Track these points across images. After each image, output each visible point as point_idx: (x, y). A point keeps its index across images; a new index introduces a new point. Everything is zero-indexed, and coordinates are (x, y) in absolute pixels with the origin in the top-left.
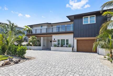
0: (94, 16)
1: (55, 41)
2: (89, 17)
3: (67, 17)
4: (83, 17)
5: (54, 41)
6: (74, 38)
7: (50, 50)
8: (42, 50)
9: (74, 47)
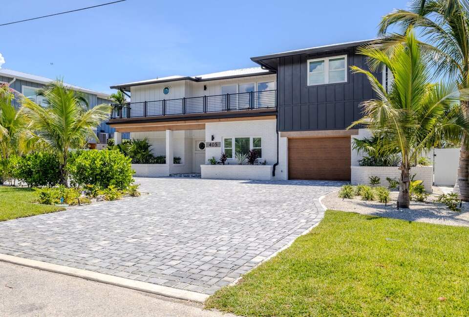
0: (344, 58)
1: (217, 145)
2: (326, 59)
3: (252, 59)
4: (309, 61)
5: (210, 145)
6: (279, 133)
7: (198, 175)
8: (171, 176)
9: (277, 164)
